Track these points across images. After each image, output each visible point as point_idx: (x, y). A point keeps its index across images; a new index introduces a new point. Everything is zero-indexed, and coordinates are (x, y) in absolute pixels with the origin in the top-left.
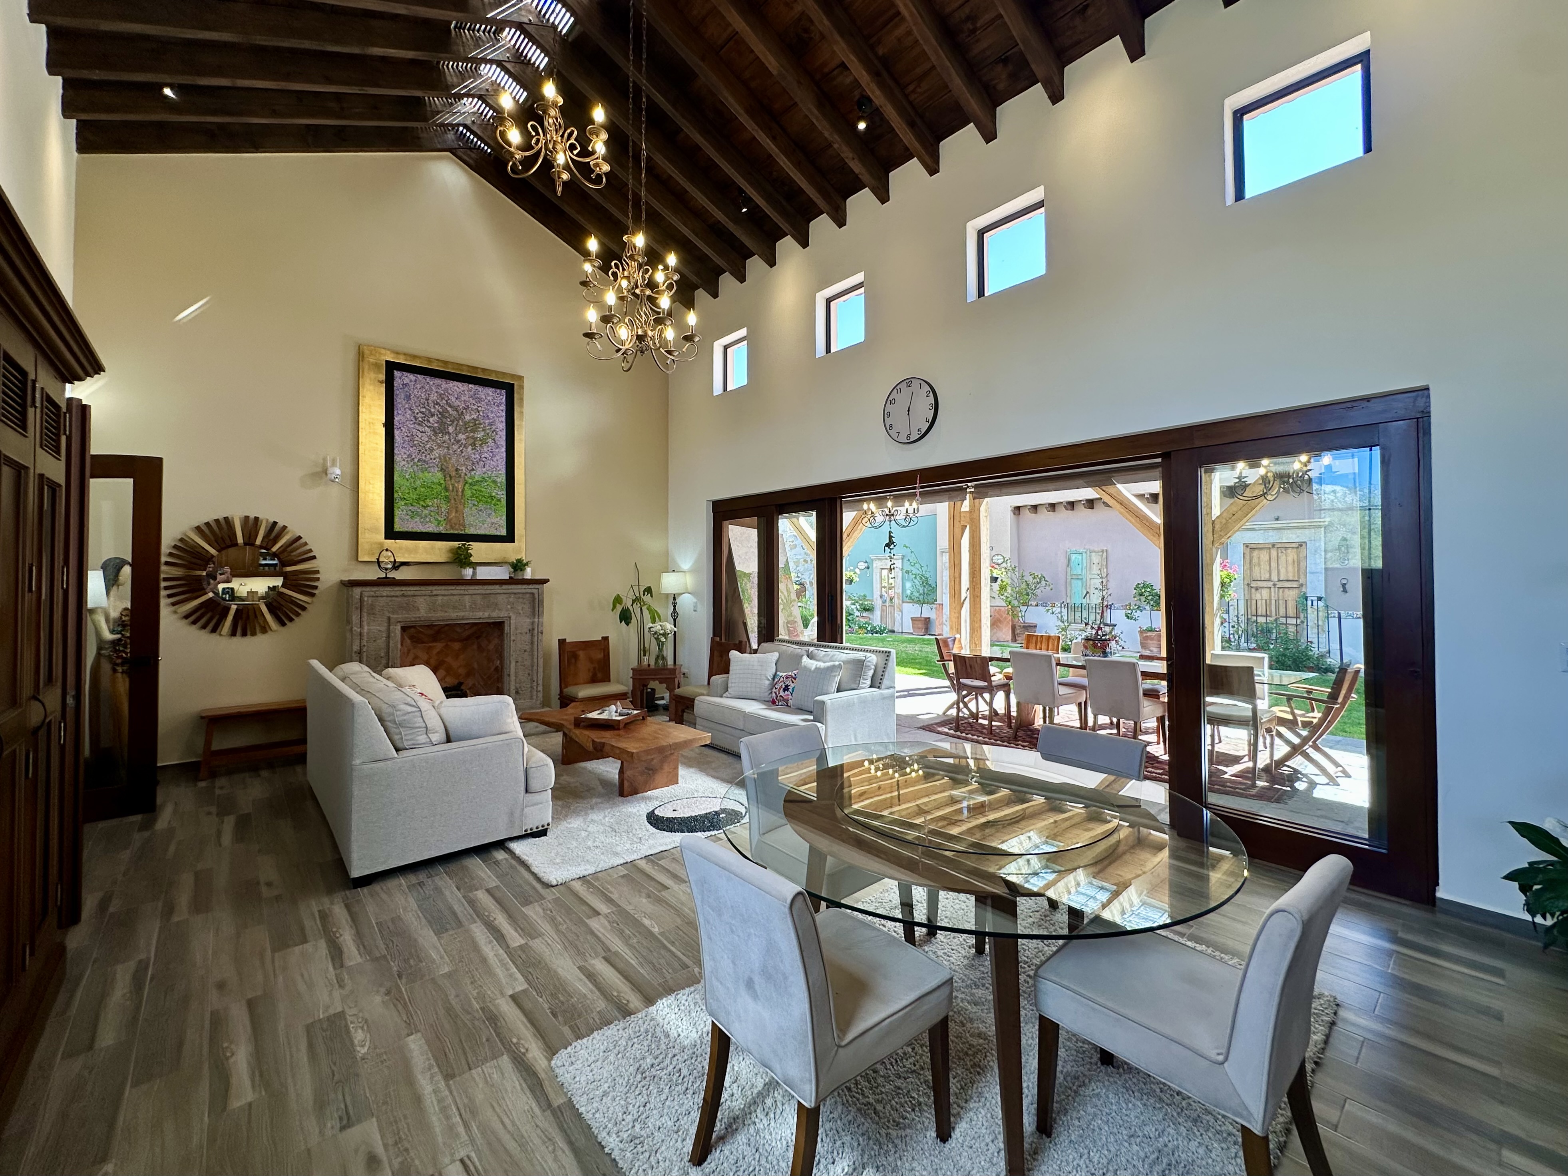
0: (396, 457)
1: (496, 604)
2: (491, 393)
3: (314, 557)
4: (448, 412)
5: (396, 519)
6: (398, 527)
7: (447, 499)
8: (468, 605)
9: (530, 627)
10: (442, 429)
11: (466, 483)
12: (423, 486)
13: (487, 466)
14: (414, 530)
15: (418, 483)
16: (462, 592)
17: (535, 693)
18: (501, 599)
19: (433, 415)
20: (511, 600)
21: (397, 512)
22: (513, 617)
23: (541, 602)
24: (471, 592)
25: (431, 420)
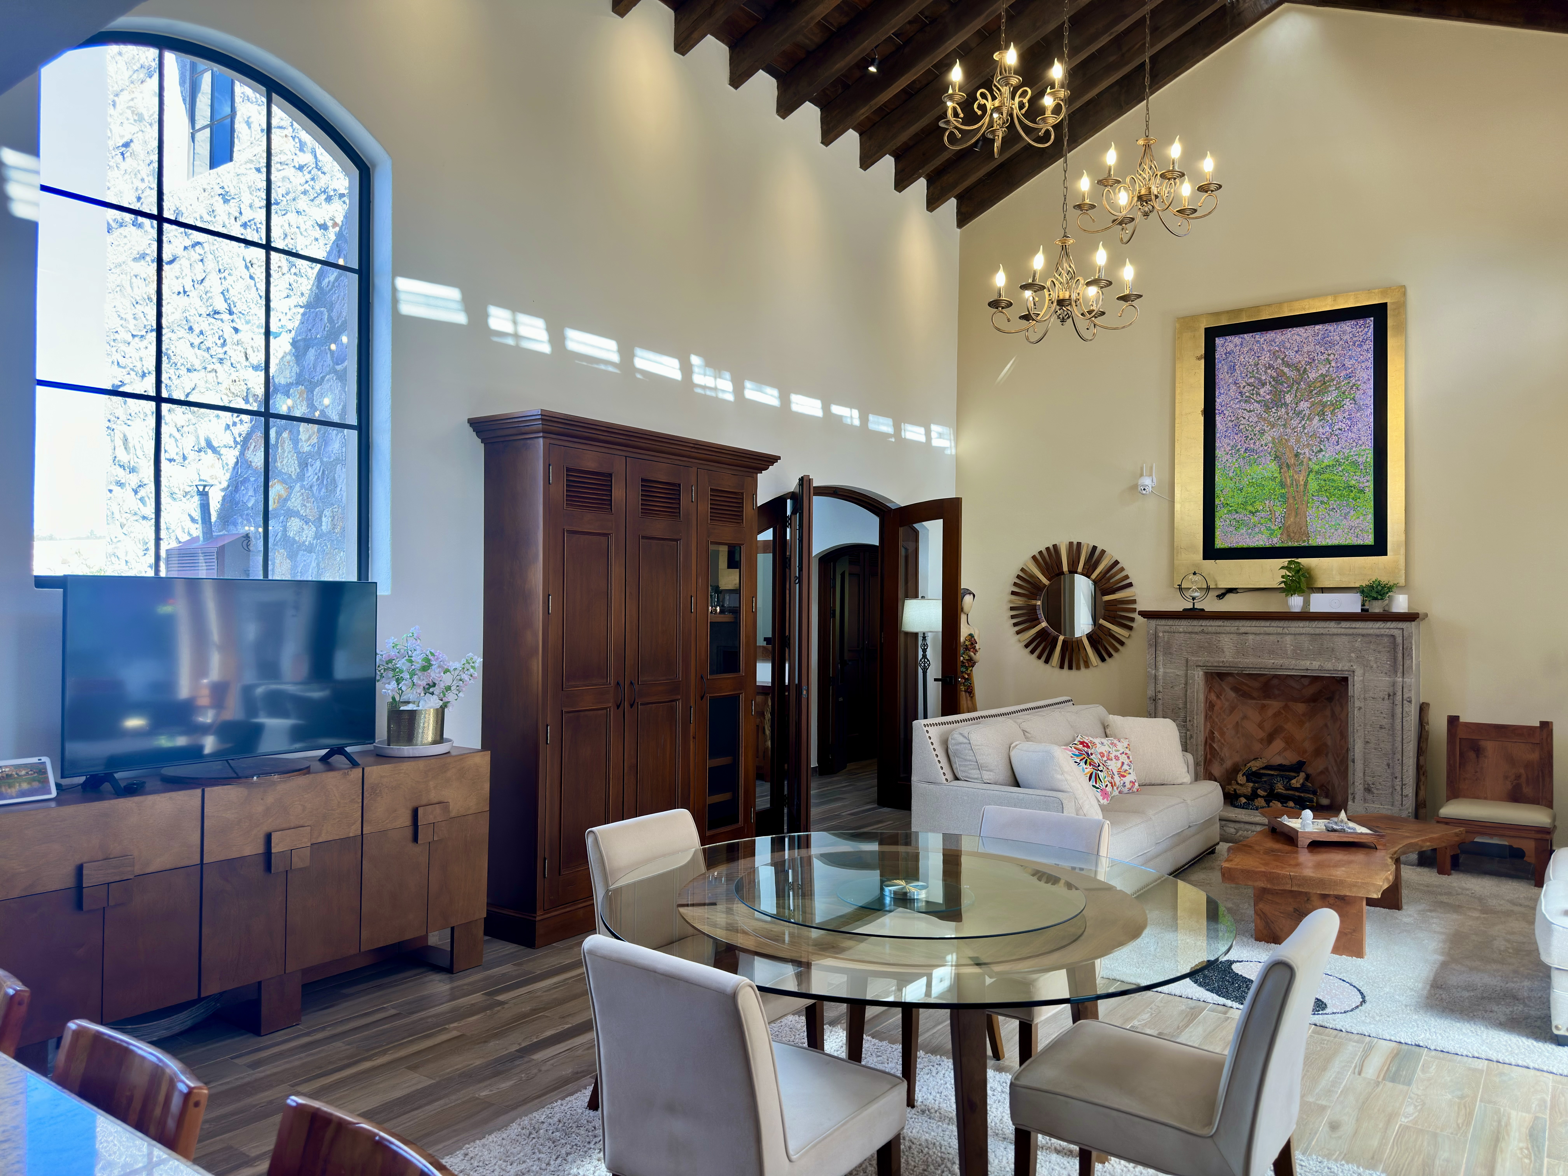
0: (1217, 452)
1: (1333, 649)
2: (1349, 329)
3: (1130, 585)
4: (1285, 374)
5: (1218, 533)
6: (1220, 543)
7: (1284, 498)
8: (1290, 648)
9: (1391, 690)
10: (1277, 401)
11: (1311, 471)
12: (1251, 484)
13: (1342, 443)
14: (1240, 545)
15: (1245, 481)
16: (1280, 630)
17: (1398, 797)
18: (1341, 643)
19: (1264, 384)
20: (1357, 645)
21: (1218, 523)
22: (1359, 672)
23: (1407, 652)
24: (1292, 630)
25: (1262, 391)
